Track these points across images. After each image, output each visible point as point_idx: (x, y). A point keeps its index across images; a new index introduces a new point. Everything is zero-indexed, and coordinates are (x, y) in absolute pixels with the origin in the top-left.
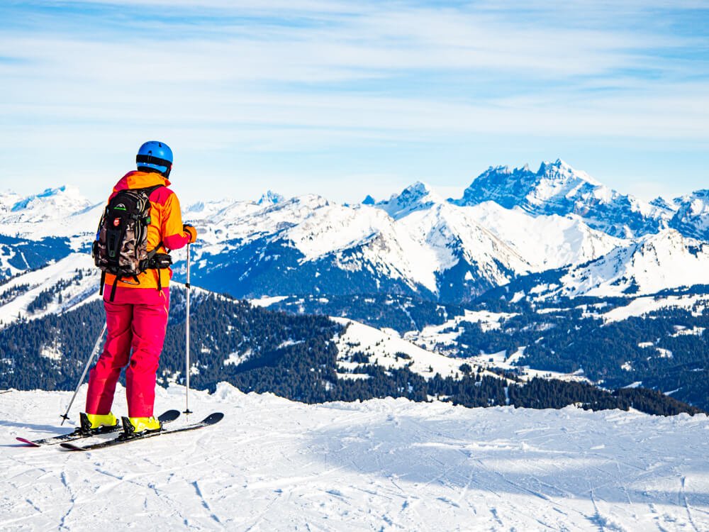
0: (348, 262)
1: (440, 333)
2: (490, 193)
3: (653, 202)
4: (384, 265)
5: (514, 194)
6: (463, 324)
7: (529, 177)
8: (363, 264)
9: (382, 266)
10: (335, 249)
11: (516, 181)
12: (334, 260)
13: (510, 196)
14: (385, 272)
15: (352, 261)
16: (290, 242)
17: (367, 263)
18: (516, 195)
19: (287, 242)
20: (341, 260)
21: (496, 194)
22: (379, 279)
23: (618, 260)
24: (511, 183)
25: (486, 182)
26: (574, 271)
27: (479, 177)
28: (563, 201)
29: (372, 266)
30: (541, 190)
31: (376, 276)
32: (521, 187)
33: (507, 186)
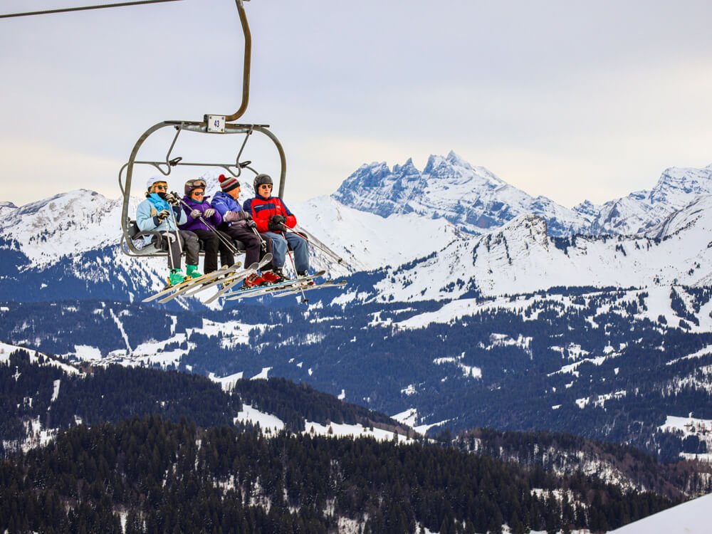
0: (89, 270)
1: (159, 351)
2: (362, 198)
3: (578, 207)
4: (143, 274)
5: (392, 199)
6: (195, 338)
7: (412, 176)
8: (111, 272)
9: (140, 275)
10: (74, 253)
11: (395, 182)
12: (68, 266)
13: (387, 201)
14: (144, 284)
15: (95, 268)
16: (13, 243)
17: (118, 271)
18: (395, 201)
19: (9, 243)
20: (78, 266)
21: (369, 201)
22: (134, 292)
23: (455, 257)
24: (389, 184)
25: (357, 184)
26: (395, 273)
27: (349, 178)
28: (455, 208)
29: (125, 275)
30: (428, 193)
31: (130, 288)
32: (402, 189)
33: (385, 189)
